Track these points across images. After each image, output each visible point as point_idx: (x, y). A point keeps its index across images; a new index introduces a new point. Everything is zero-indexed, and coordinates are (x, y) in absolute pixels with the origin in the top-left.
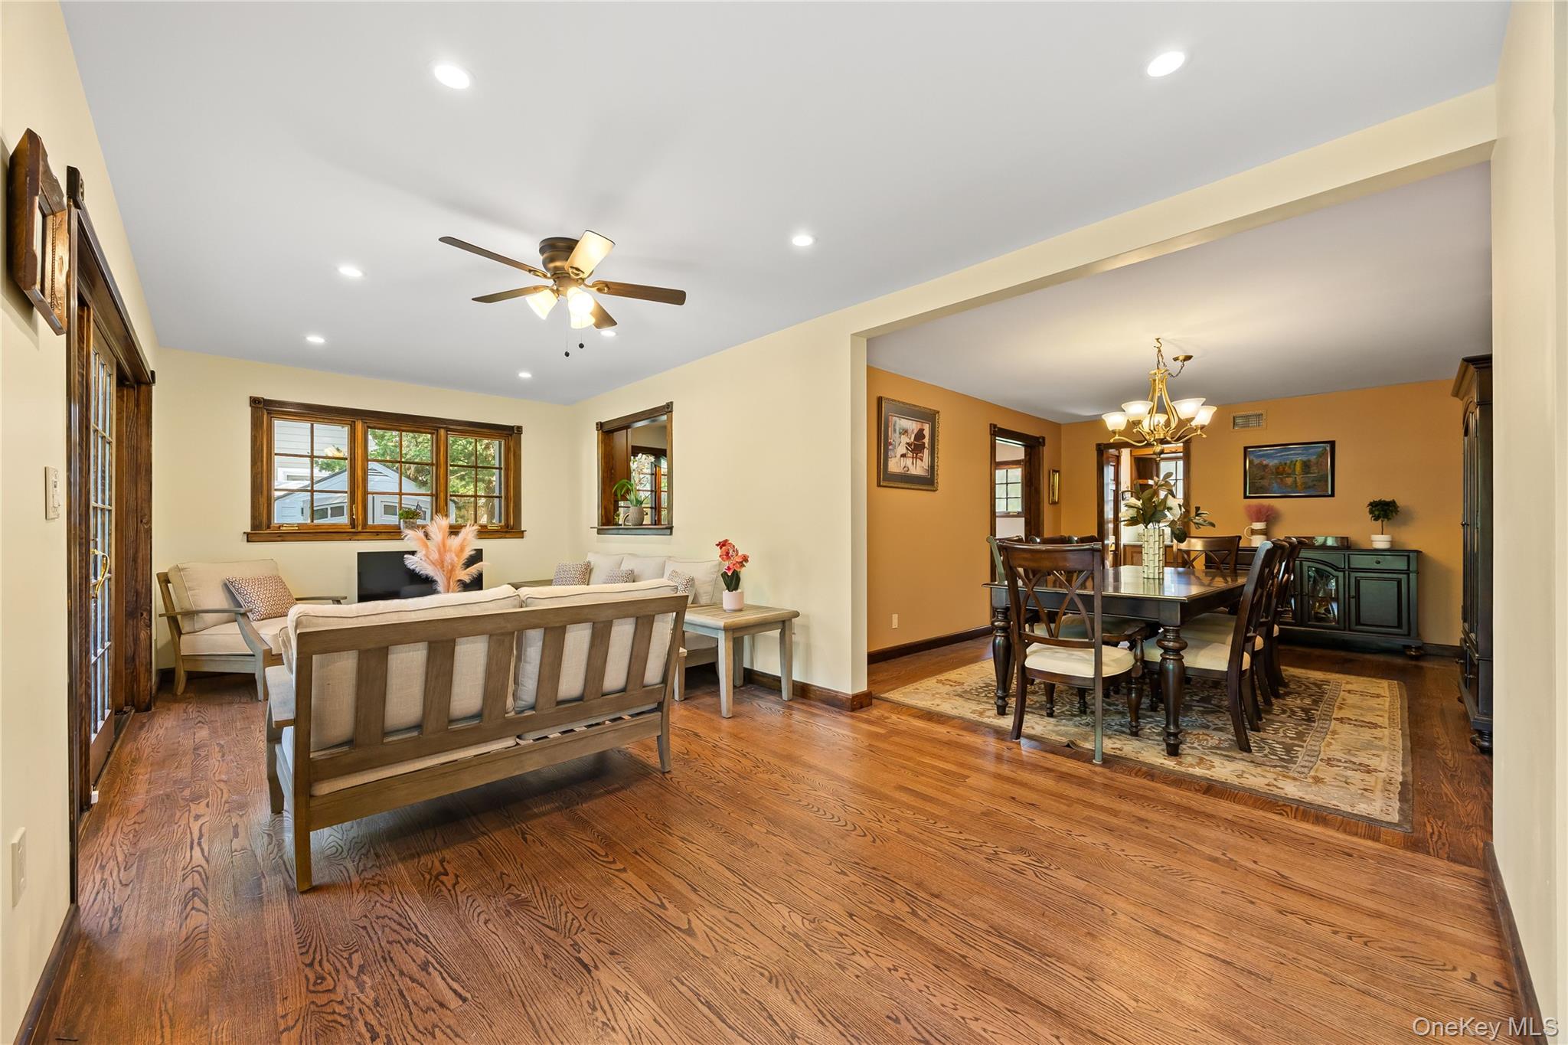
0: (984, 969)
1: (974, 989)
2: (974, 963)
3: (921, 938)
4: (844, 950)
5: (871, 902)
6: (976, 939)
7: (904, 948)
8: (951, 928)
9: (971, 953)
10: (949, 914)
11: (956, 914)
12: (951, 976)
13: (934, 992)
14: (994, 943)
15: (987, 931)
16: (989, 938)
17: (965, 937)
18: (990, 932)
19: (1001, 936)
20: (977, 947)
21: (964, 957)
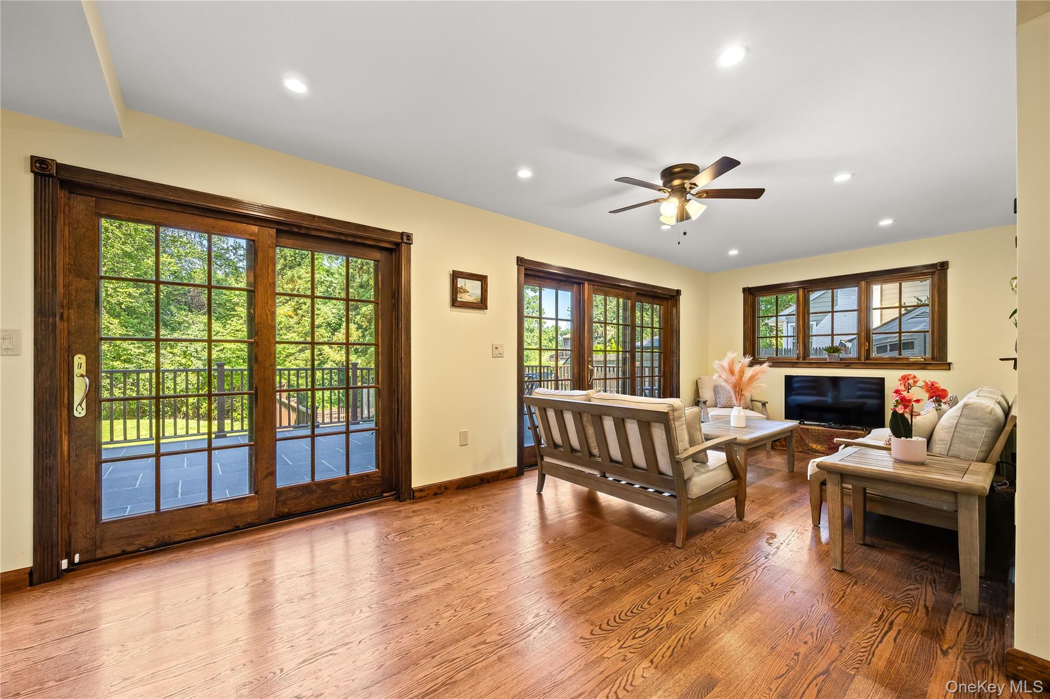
0: (419, 664)
1: (406, 654)
2: (426, 661)
3: (458, 641)
4: (460, 608)
5: (501, 624)
6: (447, 669)
7: (452, 632)
8: (463, 658)
9: (435, 662)
10: (477, 661)
11: (477, 665)
12: (421, 647)
13: (413, 637)
14: (439, 677)
15: (452, 677)
16: (445, 676)
17: (450, 663)
18: (451, 679)
19: (443, 684)
20: (439, 667)
21: (433, 657)
